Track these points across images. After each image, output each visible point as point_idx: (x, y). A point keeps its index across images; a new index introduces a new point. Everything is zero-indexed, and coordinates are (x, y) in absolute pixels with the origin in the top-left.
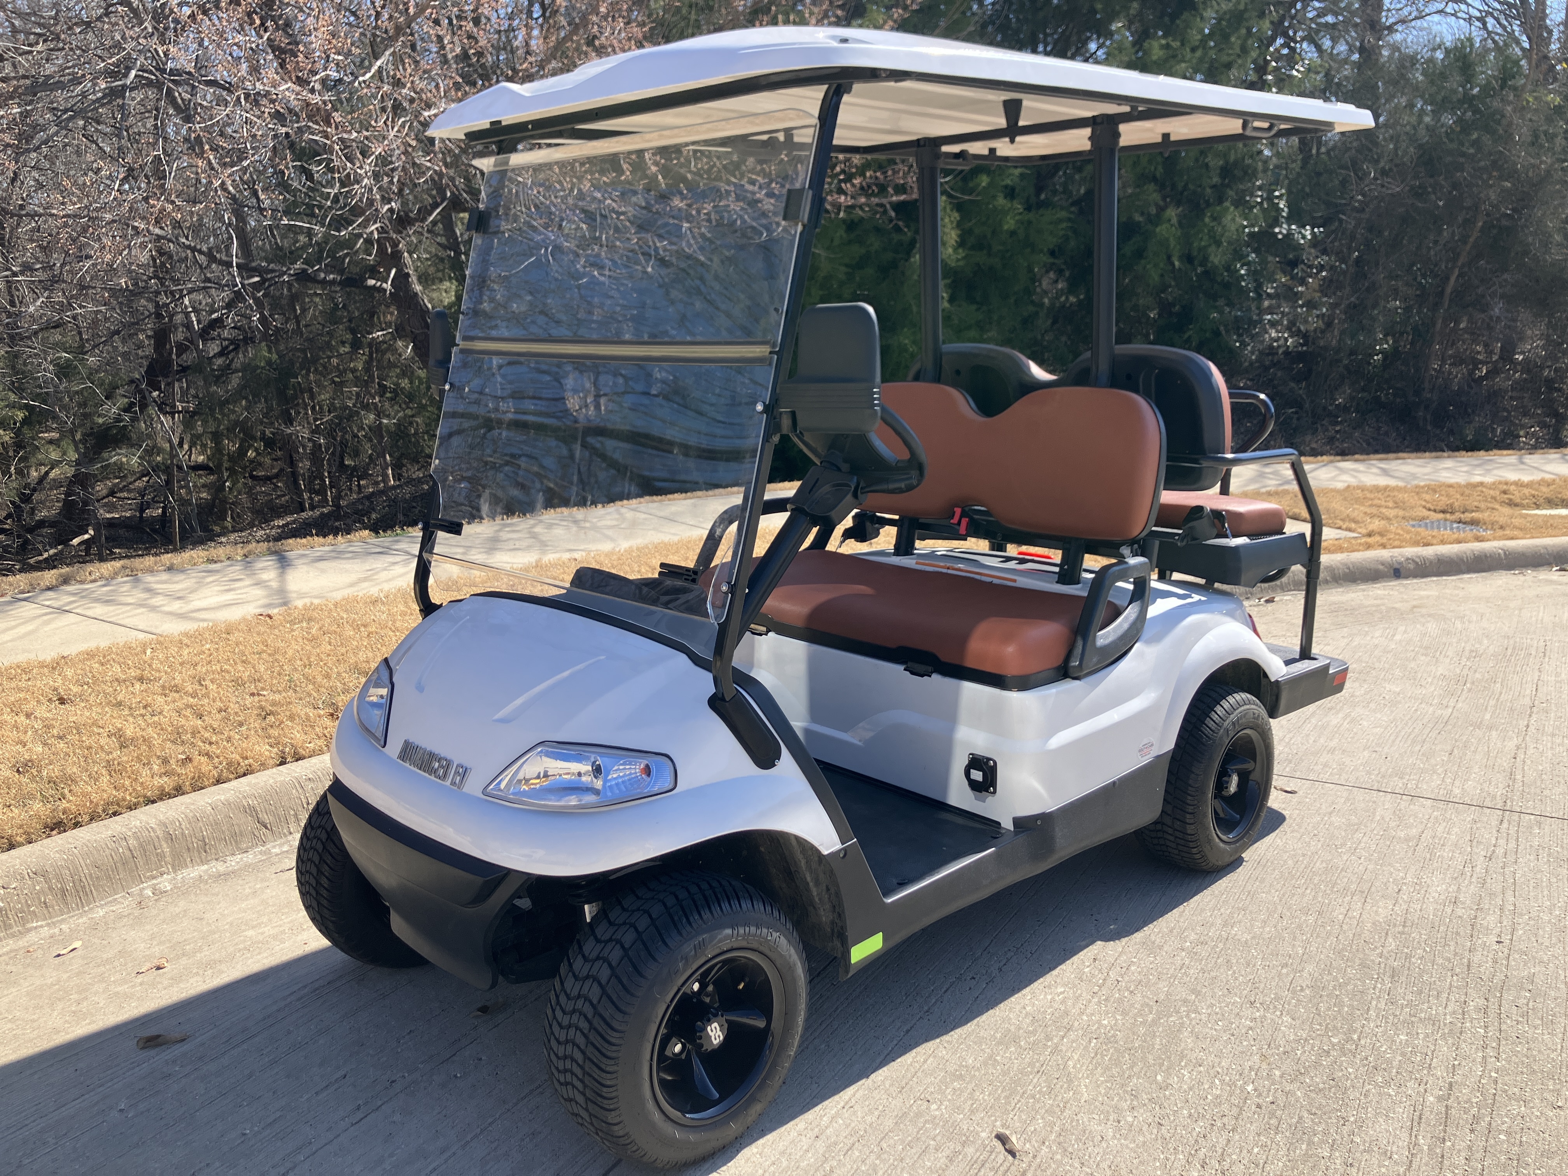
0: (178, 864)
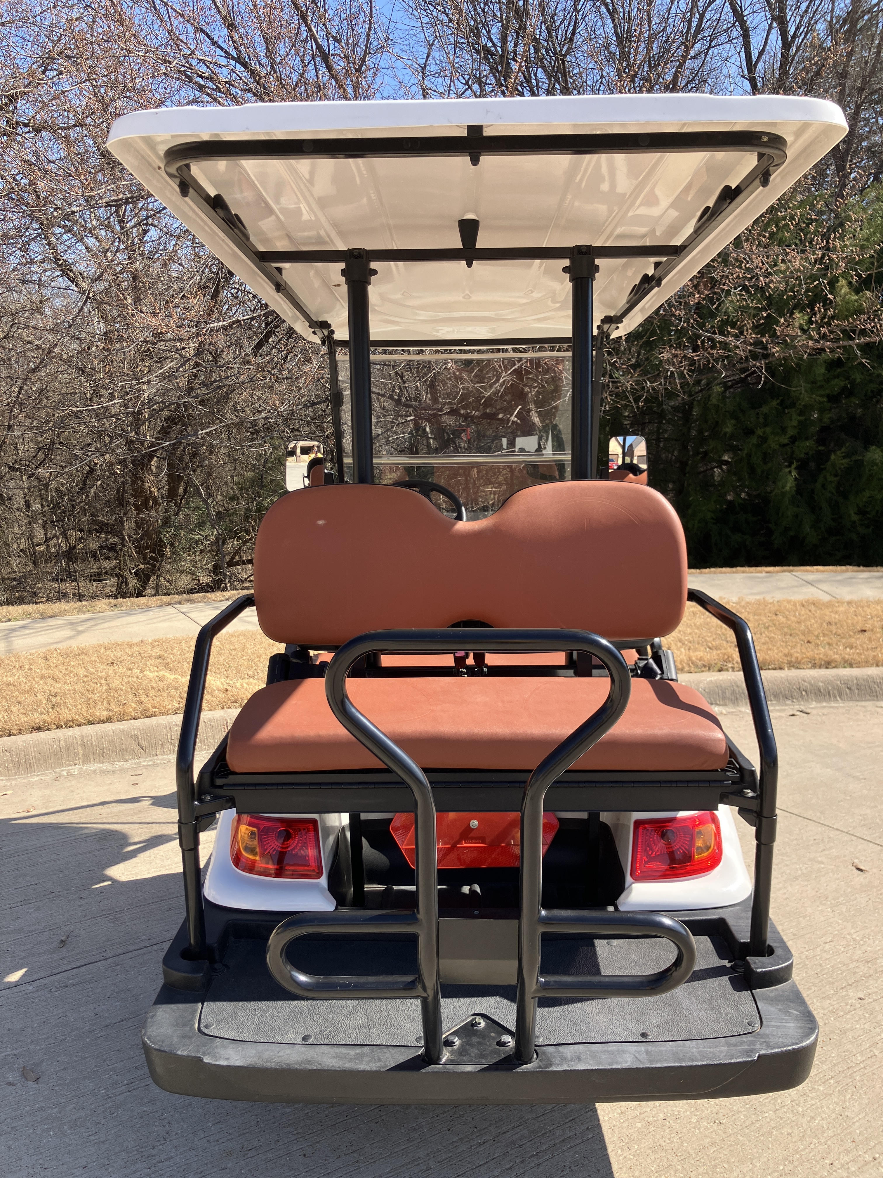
0: (86, 760)
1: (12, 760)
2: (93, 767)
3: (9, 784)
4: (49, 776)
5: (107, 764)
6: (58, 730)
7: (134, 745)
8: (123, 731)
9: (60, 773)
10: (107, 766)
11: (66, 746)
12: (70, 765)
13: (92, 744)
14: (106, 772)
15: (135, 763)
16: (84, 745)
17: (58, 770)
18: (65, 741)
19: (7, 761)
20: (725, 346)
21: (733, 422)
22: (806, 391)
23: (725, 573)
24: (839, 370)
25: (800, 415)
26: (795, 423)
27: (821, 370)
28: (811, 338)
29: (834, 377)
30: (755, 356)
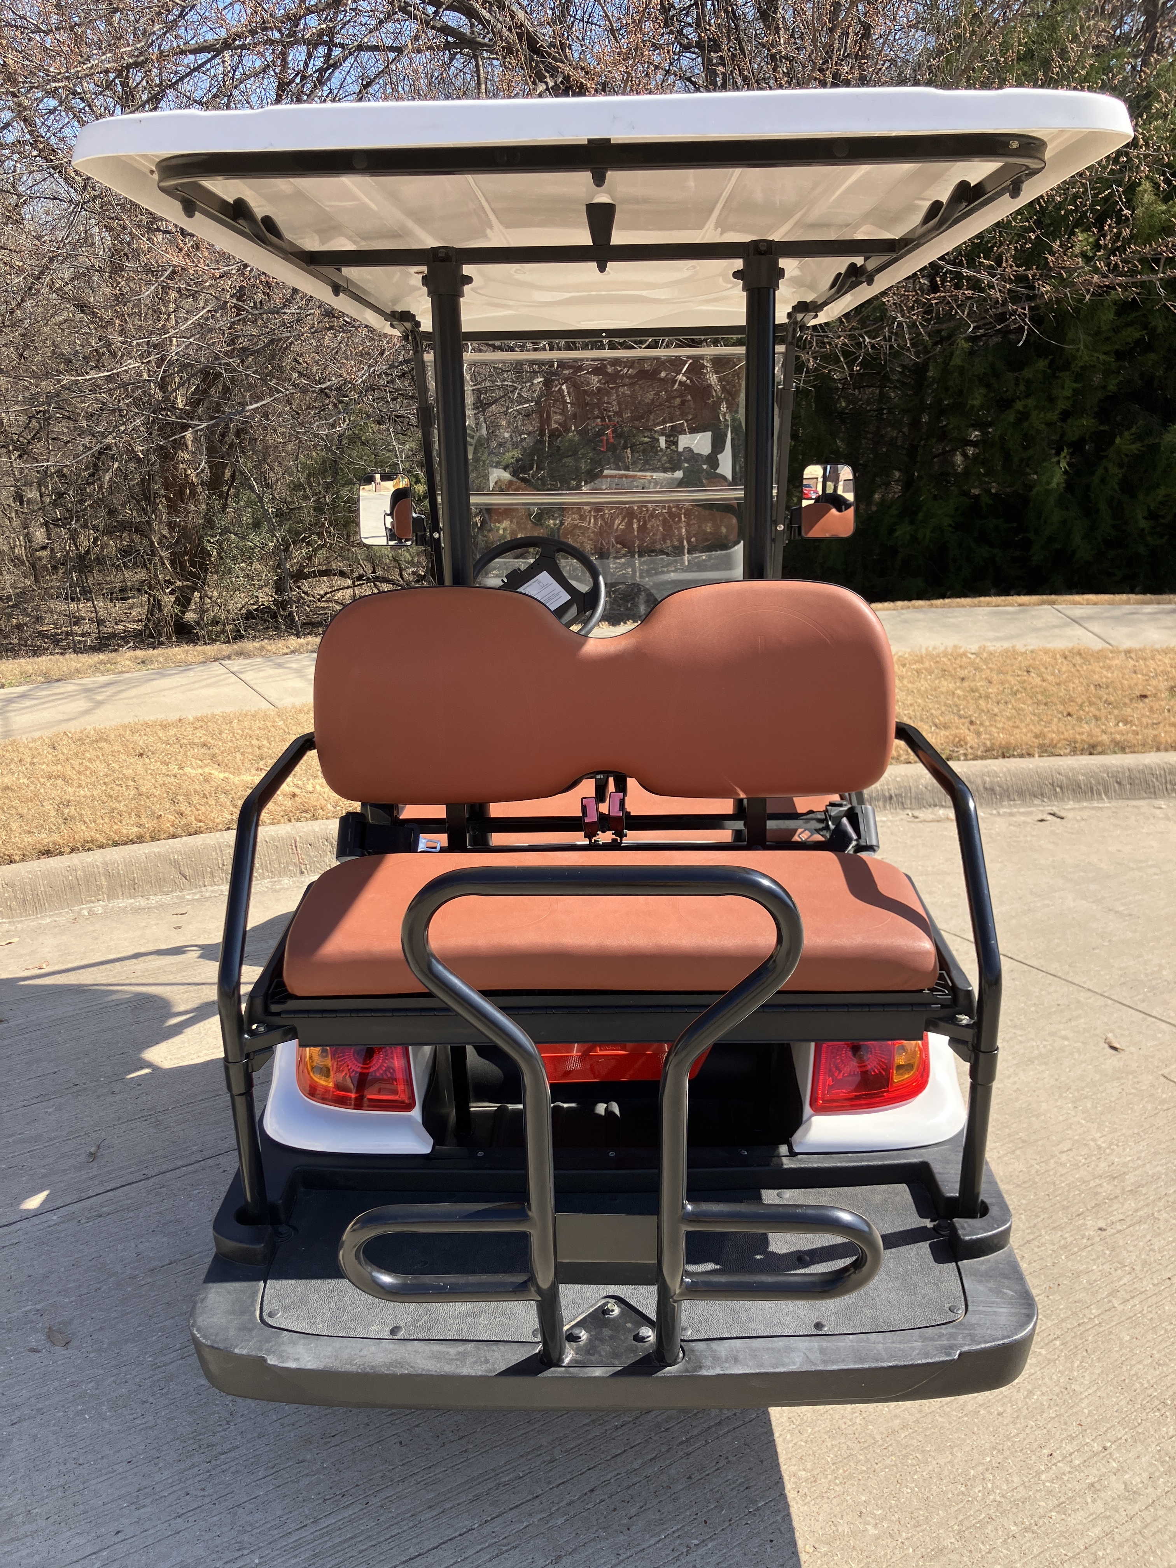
0: (112, 895)
1: (15, 897)
2: (121, 903)
3: (13, 928)
4: (64, 916)
5: (140, 899)
6: (74, 855)
7: (174, 874)
8: (159, 855)
9: (79, 913)
10: (142, 902)
11: (85, 876)
12: (92, 902)
13: (118, 873)
14: (138, 910)
15: (177, 897)
16: (108, 875)
17: (77, 908)
18: (84, 871)
19: (9, 898)
20: (975, 285)
21: (983, 391)
22: (1086, 347)
23: (964, 606)
24: (1135, 314)
25: (1075, 382)
26: (1068, 393)
27: (1108, 316)
28: (1096, 270)
29: (1128, 325)
30: (1015, 297)
